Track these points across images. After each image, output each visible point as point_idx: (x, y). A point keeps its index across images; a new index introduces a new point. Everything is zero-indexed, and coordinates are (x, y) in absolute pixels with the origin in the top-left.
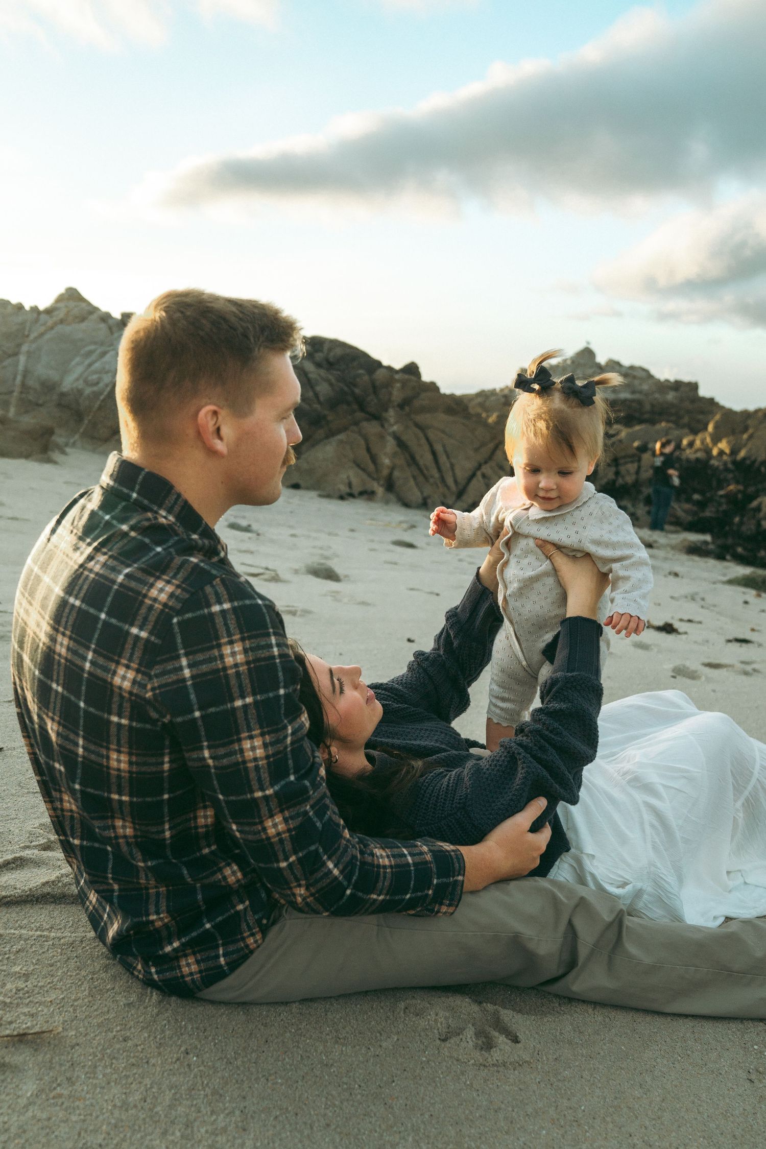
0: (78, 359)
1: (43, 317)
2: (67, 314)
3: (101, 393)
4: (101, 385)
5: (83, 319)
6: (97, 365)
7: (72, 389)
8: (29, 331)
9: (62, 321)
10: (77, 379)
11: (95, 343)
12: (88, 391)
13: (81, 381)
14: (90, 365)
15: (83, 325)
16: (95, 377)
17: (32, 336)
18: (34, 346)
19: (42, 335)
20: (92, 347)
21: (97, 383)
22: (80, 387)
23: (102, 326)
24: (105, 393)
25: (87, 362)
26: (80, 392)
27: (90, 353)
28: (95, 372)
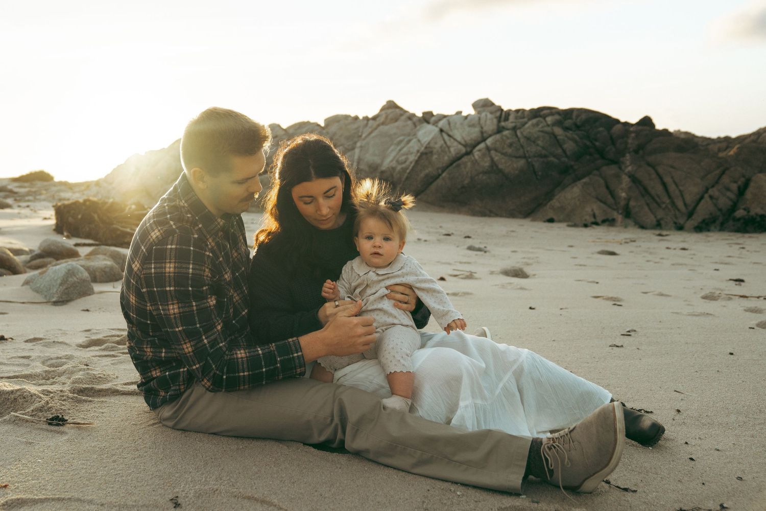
0: (392, 147)
1: (371, 122)
2: (387, 117)
3: (407, 168)
4: (408, 163)
5: (396, 120)
6: (405, 150)
7: (388, 168)
8: (362, 132)
9: (383, 124)
10: (392, 161)
11: (404, 135)
12: (399, 167)
13: (394, 162)
14: (400, 150)
15: (396, 124)
16: (403, 158)
17: (364, 136)
18: (364, 142)
19: (370, 133)
20: (401, 138)
21: (405, 162)
22: (394, 166)
23: (409, 122)
24: (411, 168)
25: (399, 148)
26: (394, 169)
27: (401, 141)
28: (403, 155)
